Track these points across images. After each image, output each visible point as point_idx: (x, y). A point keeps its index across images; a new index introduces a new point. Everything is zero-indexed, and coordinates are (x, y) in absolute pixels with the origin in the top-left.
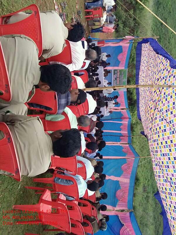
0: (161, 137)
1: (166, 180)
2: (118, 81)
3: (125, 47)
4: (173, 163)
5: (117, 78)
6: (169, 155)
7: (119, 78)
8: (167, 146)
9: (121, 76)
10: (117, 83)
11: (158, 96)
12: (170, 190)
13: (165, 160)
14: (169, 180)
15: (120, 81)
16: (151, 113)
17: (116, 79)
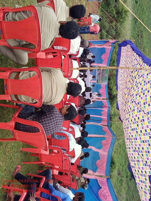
0: (131, 116)
1: (134, 150)
2: (101, 75)
3: (108, 49)
4: (140, 136)
6: (137, 129)
7: (102, 73)
8: (135, 122)
9: (103, 72)
10: (100, 78)
11: (131, 84)
12: (138, 158)
13: (134, 133)
14: (137, 149)
15: (102, 76)
16: (126, 98)
17: (99, 74)
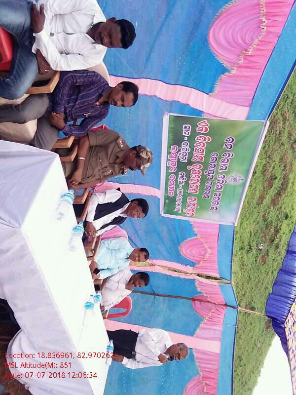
5: (190, 163)
7: (205, 165)
9: (214, 155)
17: (182, 167)
